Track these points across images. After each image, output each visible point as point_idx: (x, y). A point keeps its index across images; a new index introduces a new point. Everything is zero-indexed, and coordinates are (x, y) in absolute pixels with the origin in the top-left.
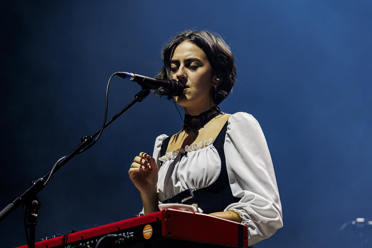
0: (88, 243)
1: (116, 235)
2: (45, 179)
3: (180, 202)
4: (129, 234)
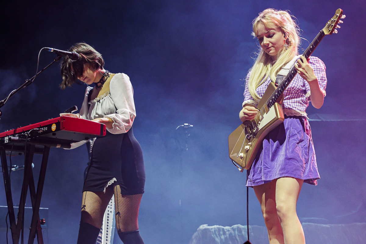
0: (26, 133)
1: (38, 129)
2: (5, 101)
3: (71, 113)
4: (45, 129)
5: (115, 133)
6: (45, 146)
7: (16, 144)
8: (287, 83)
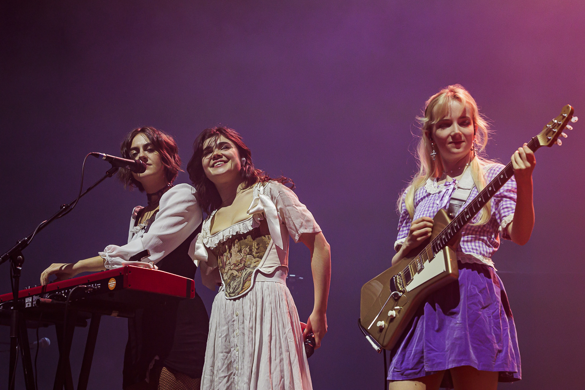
0: (63, 292)
1: (86, 286)
2: (29, 239)
4: (97, 286)
8: (468, 217)
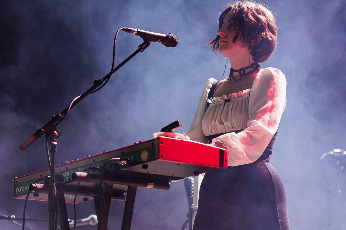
1: (119, 159)
5: (232, 165)
6: (129, 187)
7: (82, 183)
